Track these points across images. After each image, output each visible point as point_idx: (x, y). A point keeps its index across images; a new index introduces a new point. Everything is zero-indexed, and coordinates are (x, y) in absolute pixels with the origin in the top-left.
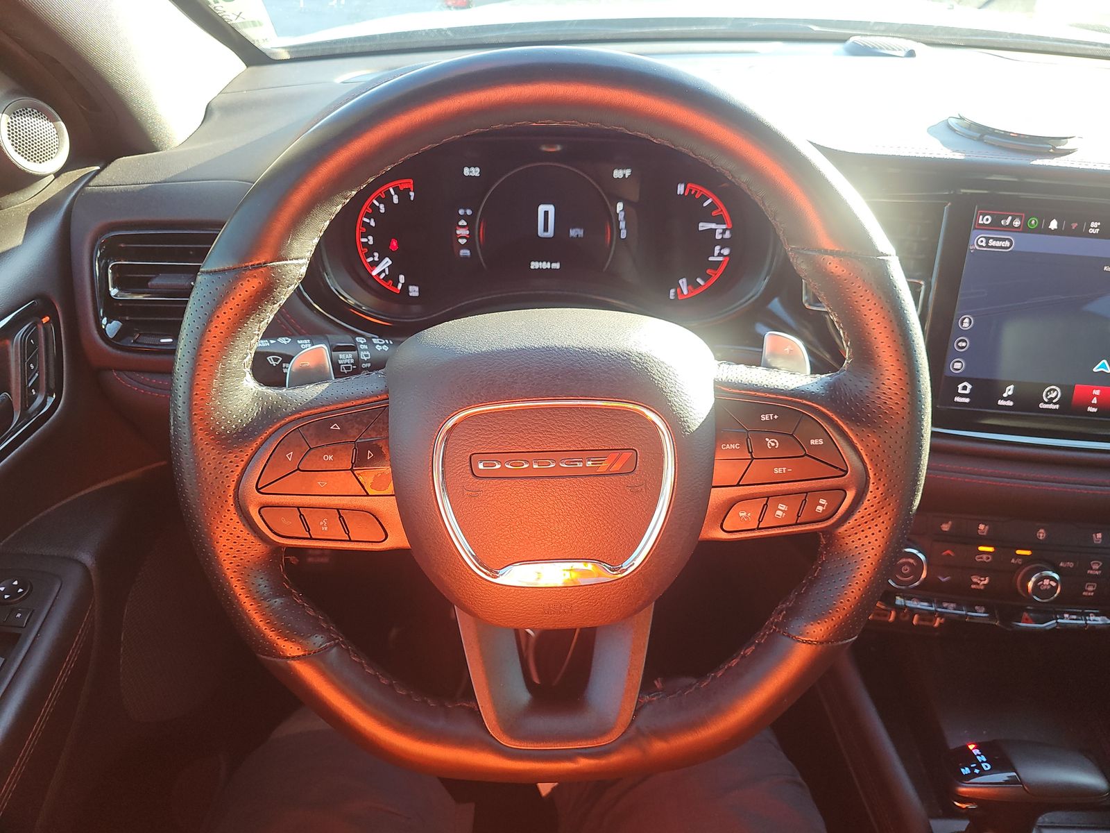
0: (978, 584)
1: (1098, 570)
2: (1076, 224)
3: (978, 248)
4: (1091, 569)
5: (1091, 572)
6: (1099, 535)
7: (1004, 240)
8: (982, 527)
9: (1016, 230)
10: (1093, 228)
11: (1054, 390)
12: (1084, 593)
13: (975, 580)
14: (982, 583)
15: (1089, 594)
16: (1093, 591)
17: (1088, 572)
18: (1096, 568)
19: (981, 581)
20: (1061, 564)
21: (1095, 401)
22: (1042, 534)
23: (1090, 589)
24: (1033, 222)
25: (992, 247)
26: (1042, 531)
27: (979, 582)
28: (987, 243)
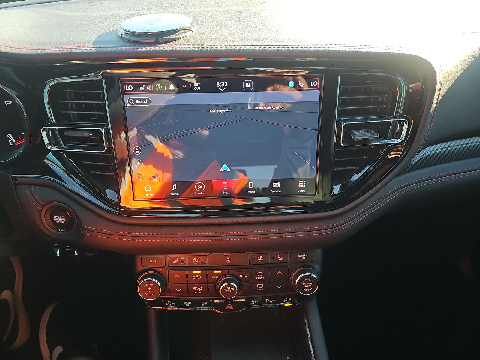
0: (198, 291)
1: (262, 277)
2: (186, 85)
3: (130, 105)
4: (258, 277)
5: (258, 278)
6: (261, 257)
7: (144, 99)
8: (195, 259)
9: (150, 92)
10: (196, 87)
11: (201, 184)
12: (258, 290)
13: (195, 289)
14: (200, 290)
15: (261, 290)
16: (262, 288)
17: (257, 278)
18: (260, 276)
19: (199, 289)
20: (240, 276)
21: (226, 188)
22: (228, 260)
23: (260, 287)
24: (159, 87)
25: (138, 104)
26: (228, 258)
27: (198, 290)
28: (135, 102)
